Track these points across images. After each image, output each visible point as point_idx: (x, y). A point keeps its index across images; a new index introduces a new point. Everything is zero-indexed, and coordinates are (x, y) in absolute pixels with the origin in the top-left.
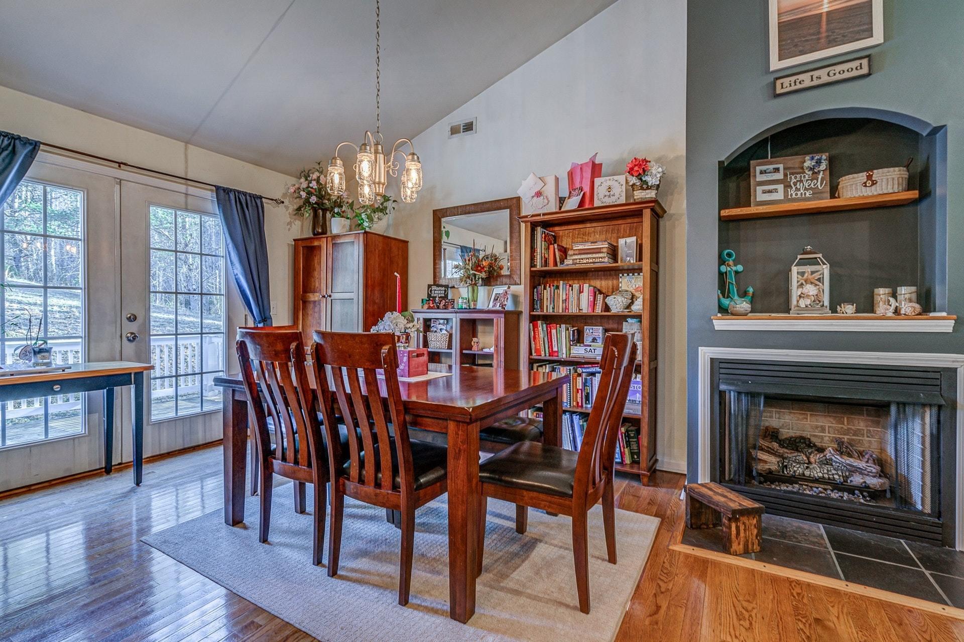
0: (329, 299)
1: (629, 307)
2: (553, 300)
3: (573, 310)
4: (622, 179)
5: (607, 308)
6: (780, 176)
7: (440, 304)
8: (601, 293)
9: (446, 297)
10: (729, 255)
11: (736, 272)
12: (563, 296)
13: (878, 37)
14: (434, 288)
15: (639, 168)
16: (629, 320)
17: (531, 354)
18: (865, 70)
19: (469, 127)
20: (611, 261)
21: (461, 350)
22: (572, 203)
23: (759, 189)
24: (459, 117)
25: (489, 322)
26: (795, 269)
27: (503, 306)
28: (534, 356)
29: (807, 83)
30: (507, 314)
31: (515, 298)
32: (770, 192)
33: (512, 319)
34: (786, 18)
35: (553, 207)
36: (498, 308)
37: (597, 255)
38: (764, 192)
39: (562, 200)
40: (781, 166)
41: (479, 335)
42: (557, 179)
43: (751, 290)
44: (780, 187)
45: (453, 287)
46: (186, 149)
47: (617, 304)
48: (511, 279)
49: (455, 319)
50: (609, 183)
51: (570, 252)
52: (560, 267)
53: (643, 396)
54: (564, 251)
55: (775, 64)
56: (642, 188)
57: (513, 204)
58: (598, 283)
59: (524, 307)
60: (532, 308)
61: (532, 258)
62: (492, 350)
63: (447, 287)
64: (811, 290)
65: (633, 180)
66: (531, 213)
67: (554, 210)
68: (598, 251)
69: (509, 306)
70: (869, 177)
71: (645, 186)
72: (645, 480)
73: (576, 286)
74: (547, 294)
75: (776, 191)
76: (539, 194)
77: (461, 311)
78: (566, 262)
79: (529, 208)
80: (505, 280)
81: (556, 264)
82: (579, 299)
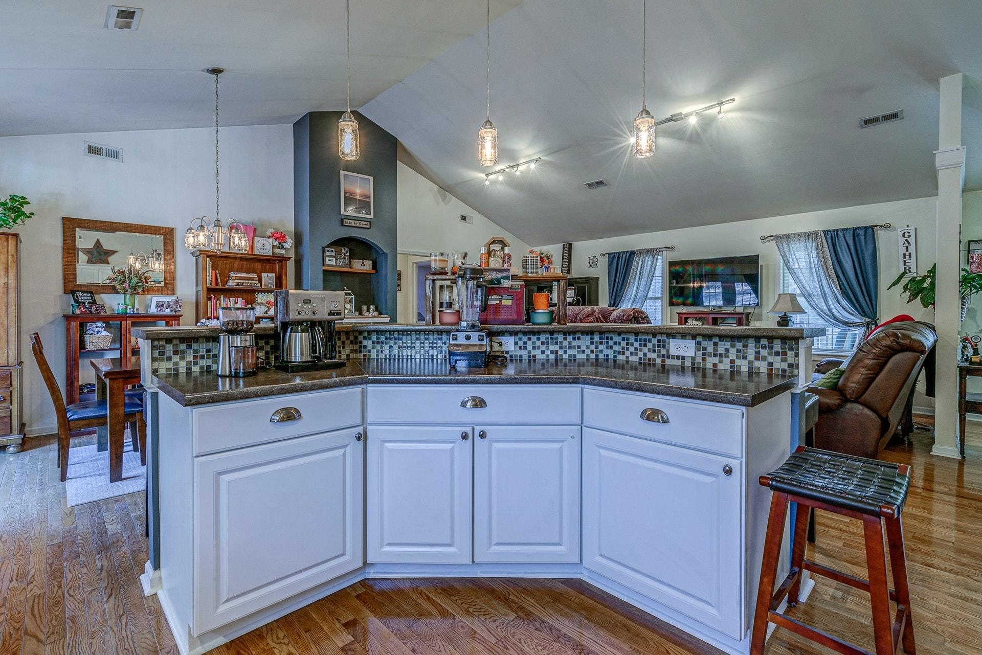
1: (266, 312)
4: (271, 241)
6: (333, 254)
7: (91, 308)
9: (94, 302)
13: (372, 216)
14: (79, 294)
16: (264, 320)
18: (369, 227)
19: (112, 154)
20: (258, 286)
23: (327, 258)
24: (97, 139)
29: (353, 225)
32: (331, 260)
34: (346, 195)
37: (252, 282)
38: (329, 260)
40: (334, 250)
44: (334, 259)
47: (259, 310)
50: (263, 242)
51: (231, 278)
52: (225, 287)
55: (342, 213)
56: (279, 248)
57: (167, 233)
63: (92, 293)
64: (348, 306)
65: (276, 243)
68: (253, 279)
70: (363, 263)
71: (282, 247)
78: (231, 284)
81: (222, 285)
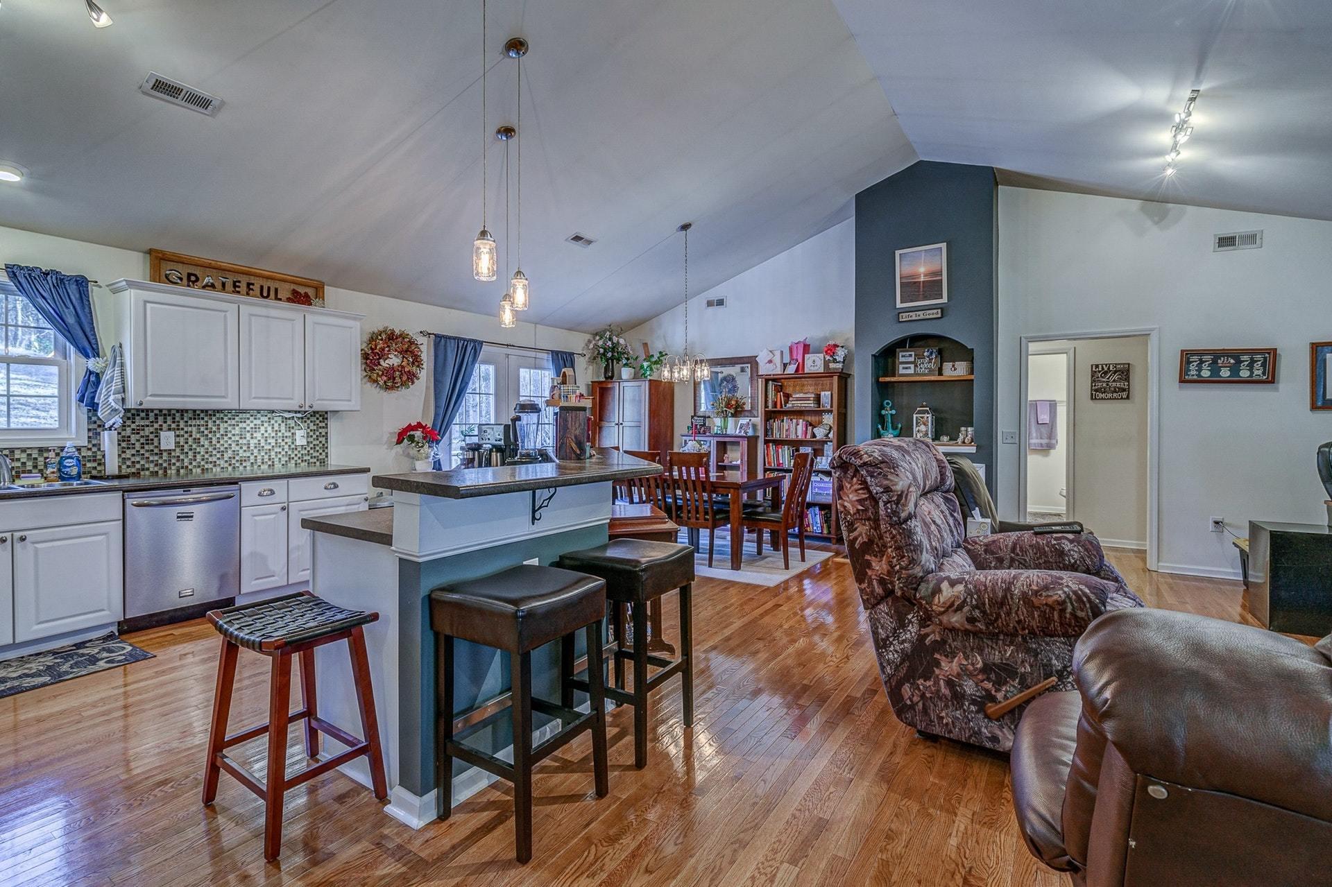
0: (621, 426)
1: (827, 435)
2: (780, 429)
3: (793, 437)
4: (821, 356)
5: (814, 436)
6: (912, 359)
7: (700, 429)
8: (811, 425)
9: (705, 424)
10: (888, 404)
11: (892, 415)
12: (786, 427)
13: (945, 300)
14: (696, 418)
15: (831, 350)
16: (829, 443)
17: (765, 465)
18: (939, 315)
19: (720, 303)
20: (816, 405)
21: (717, 462)
22: (791, 369)
23: (901, 366)
24: (714, 294)
25: (737, 443)
26: (915, 416)
27: (746, 433)
28: (767, 466)
29: (914, 318)
30: (749, 438)
31: (754, 426)
32: (906, 368)
33: (752, 441)
34: (904, 281)
35: (779, 371)
36: (742, 434)
37: (808, 402)
38: (904, 368)
39: (785, 365)
40: (913, 353)
41: (728, 452)
42: (782, 352)
43: (900, 426)
44: (912, 366)
45: (709, 417)
46: (536, 327)
47: (820, 433)
48: (751, 413)
49: (714, 441)
50: (813, 358)
51: (791, 399)
52: (784, 409)
53: (833, 491)
54: (787, 396)
55: (899, 305)
56: (833, 363)
57: (752, 361)
58: (809, 419)
59: (761, 433)
60: (766, 435)
61: (766, 401)
62: (739, 462)
63: (705, 417)
64: (923, 428)
65: (828, 357)
66: (765, 373)
67: (780, 373)
68: (808, 399)
69: (750, 433)
70: (953, 366)
71: (835, 361)
72: (834, 541)
73: (794, 421)
74: (775, 425)
75: (910, 368)
76: (770, 362)
77: (716, 435)
78: (788, 405)
79: (764, 369)
80: (747, 414)
81: (781, 407)
82: (796, 429)
